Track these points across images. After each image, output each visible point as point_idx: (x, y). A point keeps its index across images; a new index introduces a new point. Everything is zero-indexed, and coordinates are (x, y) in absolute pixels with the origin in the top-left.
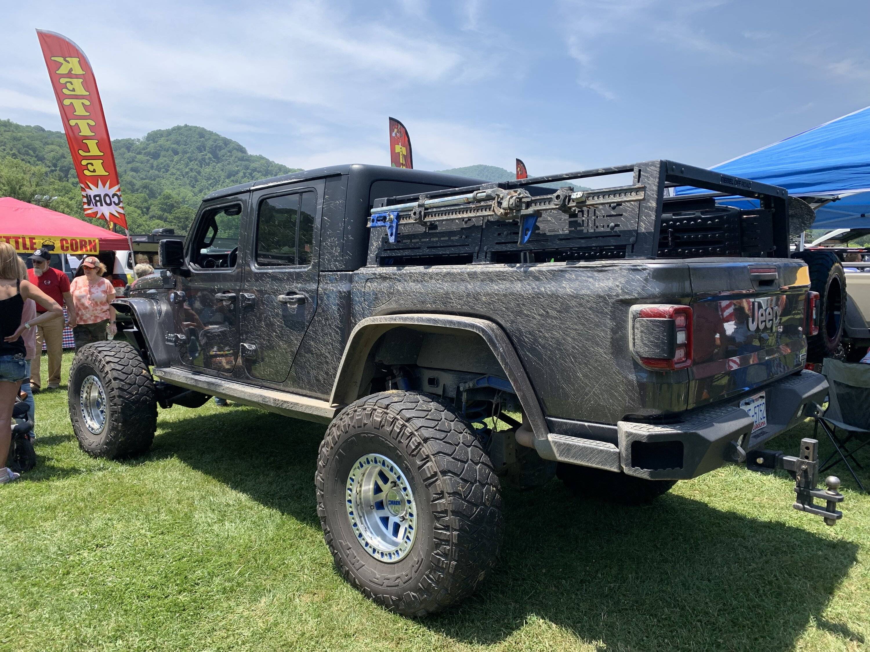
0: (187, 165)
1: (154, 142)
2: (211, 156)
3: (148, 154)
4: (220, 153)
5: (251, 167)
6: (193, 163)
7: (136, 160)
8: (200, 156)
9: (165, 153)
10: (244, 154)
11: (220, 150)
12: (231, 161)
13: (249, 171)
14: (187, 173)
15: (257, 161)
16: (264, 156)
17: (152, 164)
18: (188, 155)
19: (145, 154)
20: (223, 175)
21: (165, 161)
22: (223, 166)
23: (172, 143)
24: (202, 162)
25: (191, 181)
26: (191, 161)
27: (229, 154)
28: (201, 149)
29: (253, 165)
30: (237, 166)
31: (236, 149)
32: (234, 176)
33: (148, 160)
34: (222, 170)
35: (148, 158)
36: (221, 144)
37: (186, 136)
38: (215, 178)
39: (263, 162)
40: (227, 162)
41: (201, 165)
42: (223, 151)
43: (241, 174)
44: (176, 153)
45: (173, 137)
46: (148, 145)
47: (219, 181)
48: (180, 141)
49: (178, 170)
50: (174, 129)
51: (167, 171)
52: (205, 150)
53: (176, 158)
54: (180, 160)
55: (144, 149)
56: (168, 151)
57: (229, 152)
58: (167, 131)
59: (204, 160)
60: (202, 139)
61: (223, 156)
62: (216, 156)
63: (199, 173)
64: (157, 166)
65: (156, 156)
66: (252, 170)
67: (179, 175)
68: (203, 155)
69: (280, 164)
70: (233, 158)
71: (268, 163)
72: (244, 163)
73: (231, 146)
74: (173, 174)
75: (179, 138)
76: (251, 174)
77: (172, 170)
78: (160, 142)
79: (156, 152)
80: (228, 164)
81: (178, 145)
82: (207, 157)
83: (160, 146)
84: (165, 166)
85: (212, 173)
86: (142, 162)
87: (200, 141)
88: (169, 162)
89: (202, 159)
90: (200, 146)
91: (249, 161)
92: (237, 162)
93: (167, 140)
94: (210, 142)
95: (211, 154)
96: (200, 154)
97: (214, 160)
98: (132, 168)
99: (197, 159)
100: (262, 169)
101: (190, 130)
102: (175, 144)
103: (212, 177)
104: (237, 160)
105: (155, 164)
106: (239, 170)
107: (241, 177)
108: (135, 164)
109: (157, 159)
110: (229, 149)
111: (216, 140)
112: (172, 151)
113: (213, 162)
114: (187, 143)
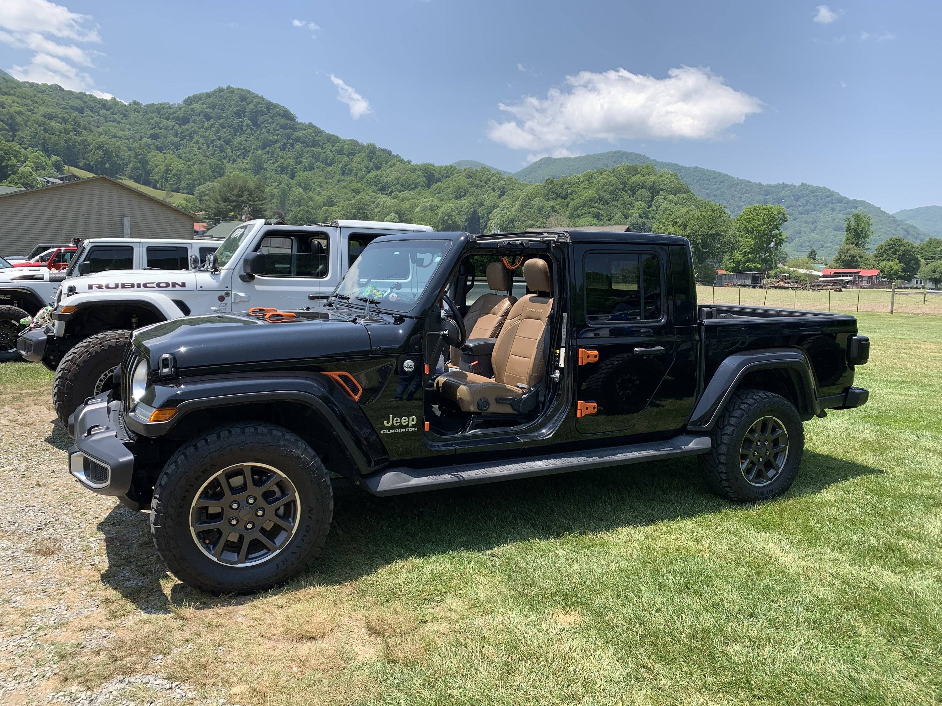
0: (218, 131)
1: (189, 105)
2: (249, 122)
3: (176, 119)
4: (261, 119)
5: (293, 137)
6: (225, 130)
7: (161, 126)
9: (196, 118)
10: (287, 122)
11: (261, 115)
12: (271, 129)
13: (290, 141)
14: (213, 141)
15: (302, 129)
16: (314, 124)
17: (177, 131)
18: (222, 120)
19: (173, 118)
20: (256, 144)
21: (192, 127)
22: (260, 134)
23: (207, 107)
24: (238, 130)
26: (225, 128)
27: (270, 120)
28: (238, 114)
29: (297, 134)
30: (277, 135)
31: (279, 114)
32: (270, 146)
33: (173, 126)
34: (258, 139)
35: (174, 123)
36: (263, 108)
37: (226, 99)
38: (244, 149)
39: (311, 131)
40: (265, 130)
41: (235, 132)
42: (263, 117)
44: (207, 117)
45: (209, 101)
46: (181, 109)
47: (249, 151)
48: (216, 104)
50: (214, 92)
51: (192, 138)
52: (244, 116)
53: (206, 124)
54: (211, 127)
55: (174, 112)
56: (199, 115)
57: (272, 118)
58: (207, 93)
59: (241, 127)
60: (244, 103)
61: (263, 123)
62: (255, 122)
63: (228, 142)
64: (182, 133)
65: (184, 121)
66: (295, 139)
67: (203, 144)
68: (241, 121)
69: (331, 133)
70: (273, 126)
71: (318, 132)
72: (286, 131)
73: (275, 111)
74: (197, 142)
75: (217, 101)
77: (196, 137)
78: (195, 106)
79: (186, 117)
80: (267, 132)
81: (214, 109)
82: (244, 124)
83: (192, 110)
84: (191, 133)
85: (244, 142)
86: (167, 129)
87: (240, 105)
88: (197, 129)
89: (238, 126)
90: (240, 111)
91: (294, 129)
92: (277, 130)
93: (203, 104)
94: (251, 106)
95: (250, 119)
96: (236, 121)
97: (252, 127)
98: (151, 134)
99: (232, 125)
100: (307, 139)
101: (233, 92)
102: (210, 108)
103: (242, 147)
104: (278, 127)
105: (180, 130)
106: (278, 139)
107: (279, 148)
108: (157, 130)
109: (184, 125)
110: (271, 115)
111: (258, 103)
112: (204, 116)
113: (251, 129)
114: (225, 107)
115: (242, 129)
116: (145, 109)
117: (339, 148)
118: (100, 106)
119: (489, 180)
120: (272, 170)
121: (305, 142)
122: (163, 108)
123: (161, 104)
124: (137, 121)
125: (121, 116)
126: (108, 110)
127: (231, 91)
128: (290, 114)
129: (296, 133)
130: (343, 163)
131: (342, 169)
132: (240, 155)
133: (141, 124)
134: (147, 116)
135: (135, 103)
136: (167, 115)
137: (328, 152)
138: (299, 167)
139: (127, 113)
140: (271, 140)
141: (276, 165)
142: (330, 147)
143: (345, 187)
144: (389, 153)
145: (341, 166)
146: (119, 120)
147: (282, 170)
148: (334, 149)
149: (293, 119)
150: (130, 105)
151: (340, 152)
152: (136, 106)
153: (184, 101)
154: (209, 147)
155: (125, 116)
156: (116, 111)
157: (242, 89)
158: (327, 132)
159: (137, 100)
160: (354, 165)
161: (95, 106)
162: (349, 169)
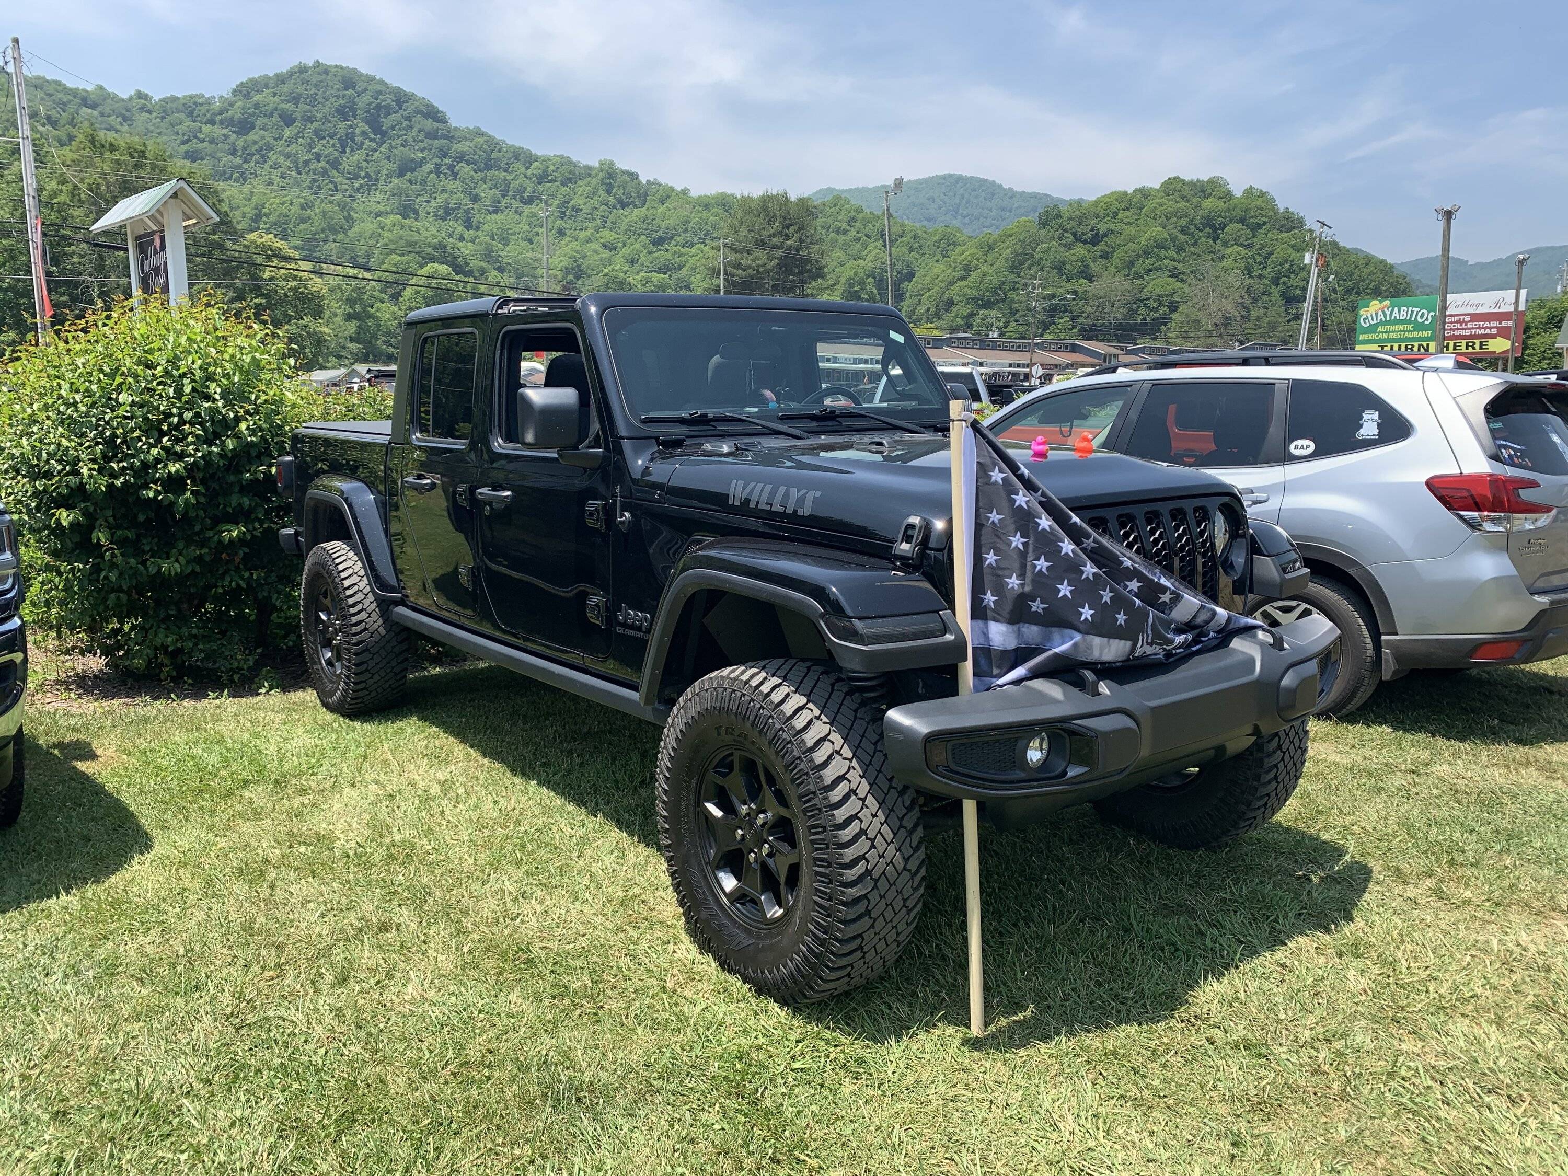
0: (311, 146)
1: (247, 96)
2: (366, 128)
3: (230, 123)
4: (387, 122)
5: (452, 153)
6: (324, 142)
7: (201, 136)
8: (342, 128)
9: (266, 120)
10: (436, 125)
11: (387, 114)
12: (410, 139)
13: (447, 161)
14: (307, 163)
15: (466, 139)
16: (482, 129)
17: (233, 145)
18: (316, 125)
19: (222, 123)
20: (387, 167)
21: (263, 138)
22: (391, 148)
23: (283, 101)
24: (347, 142)
25: (315, 181)
26: (324, 138)
27: (405, 123)
28: (345, 112)
29: (457, 147)
30: (422, 151)
31: (419, 112)
32: (413, 170)
34: (388, 158)
35: (225, 131)
36: (389, 101)
37: (316, 86)
38: (368, 175)
39: (481, 140)
40: (399, 141)
41: (344, 147)
42: (392, 117)
43: (429, 167)
44: (289, 121)
45: (285, 89)
46: (232, 105)
47: (377, 180)
48: (300, 95)
49: (288, 156)
50: (291, 74)
51: (265, 159)
52: (355, 116)
53: (288, 133)
54: (297, 137)
55: (221, 113)
56: (271, 115)
57: (408, 118)
58: (277, 75)
59: (351, 136)
60: (351, 92)
61: (393, 128)
62: (376, 127)
63: (335, 164)
64: (245, 148)
65: (244, 127)
66: (456, 157)
67: (289, 168)
68: (351, 127)
69: (518, 145)
70: (414, 132)
71: (494, 145)
72: (437, 143)
73: (411, 107)
74: (276, 166)
75: (300, 89)
76: (451, 167)
77: (273, 157)
78: (257, 98)
79: (246, 119)
80: (402, 145)
81: (296, 104)
82: (357, 131)
83: (257, 106)
84: (261, 149)
85: (364, 164)
86: (212, 141)
87: (344, 96)
88: (272, 141)
89: (347, 135)
90: (345, 107)
91: (450, 138)
92: (422, 141)
93: (275, 95)
94: (366, 98)
95: (368, 123)
96: (342, 125)
97: (372, 136)
98: (187, 152)
99: (335, 134)
100: (476, 157)
101: (326, 72)
102: (289, 102)
103: (363, 174)
104: (421, 136)
105: (240, 143)
106: (424, 158)
107: (431, 172)
108: (195, 145)
109: (246, 134)
110: (405, 113)
111: (380, 92)
112: (280, 116)
113: (371, 140)
114: (315, 100)
115: (353, 141)
116: (161, 106)
117: (540, 172)
118: (77, 100)
119: (853, 219)
120: (428, 213)
121: (474, 163)
122: (196, 104)
123: (191, 97)
124: (152, 128)
125: (119, 119)
126: (93, 107)
127: (322, 70)
128: (438, 112)
129: (455, 146)
130: (559, 196)
131: (558, 207)
132: (361, 186)
133: (159, 134)
134: (168, 119)
135: (140, 95)
136: (208, 115)
137: (522, 179)
138: (476, 206)
139: (128, 114)
140: (412, 160)
141: (433, 204)
142: (523, 169)
143: (588, 240)
144: (634, 176)
145: (556, 203)
146: (118, 127)
147: (447, 212)
148: (529, 172)
149: (443, 121)
150: (131, 99)
151: (543, 178)
152: (143, 101)
153: (235, 91)
154: (300, 173)
155: (125, 119)
156: (107, 110)
157: (342, 68)
158: (509, 142)
159: (144, 90)
160: (578, 201)
161: (70, 101)
162: (573, 207)
